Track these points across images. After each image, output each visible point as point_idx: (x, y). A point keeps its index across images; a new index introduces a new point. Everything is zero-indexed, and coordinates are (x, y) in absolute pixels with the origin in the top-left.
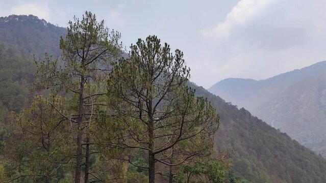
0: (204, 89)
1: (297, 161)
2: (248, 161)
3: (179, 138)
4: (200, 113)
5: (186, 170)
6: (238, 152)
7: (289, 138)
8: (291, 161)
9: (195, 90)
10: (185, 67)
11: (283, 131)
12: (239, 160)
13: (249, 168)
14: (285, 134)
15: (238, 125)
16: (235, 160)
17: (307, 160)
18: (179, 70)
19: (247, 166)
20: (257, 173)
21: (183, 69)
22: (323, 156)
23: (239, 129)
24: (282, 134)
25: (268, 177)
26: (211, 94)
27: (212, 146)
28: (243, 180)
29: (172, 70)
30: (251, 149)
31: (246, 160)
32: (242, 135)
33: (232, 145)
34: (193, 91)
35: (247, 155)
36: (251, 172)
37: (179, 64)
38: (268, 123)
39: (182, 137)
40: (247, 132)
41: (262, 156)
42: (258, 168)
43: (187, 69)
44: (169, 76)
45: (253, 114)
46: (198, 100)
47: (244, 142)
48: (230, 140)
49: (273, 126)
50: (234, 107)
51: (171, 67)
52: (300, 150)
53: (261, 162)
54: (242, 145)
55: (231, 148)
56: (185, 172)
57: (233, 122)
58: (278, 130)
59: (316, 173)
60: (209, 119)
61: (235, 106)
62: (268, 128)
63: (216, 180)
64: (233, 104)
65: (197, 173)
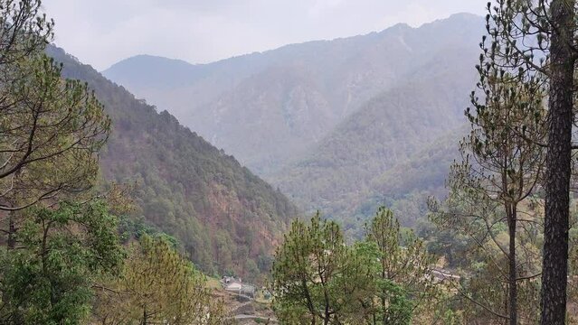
0: (95, 71)
1: (246, 200)
2: (170, 203)
3: (25, 157)
4: (70, 110)
5: (42, 217)
6: (154, 187)
7: (237, 163)
8: (238, 200)
9: (62, 65)
10: (42, 17)
11: (228, 153)
12: (154, 201)
13: (171, 213)
14: (232, 157)
15: (155, 140)
16: (146, 201)
17: (260, 198)
18: (28, 19)
19: (168, 210)
20: (183, 222)
21: (38, 19)
22: (282, 191)
23: (156, 147)
24: (227, 157)
25: (201, 226)
26: (109, 82)
27: (94, 172)
28: (160, 235)
29: (14, 18)
30: (175, 182)
31: (167, 201)
32: (162, 158)
33: (144, 175)
34: (59, 67)
35: (168, 192)
36: (173, 221)
37: (29, 8)
38: (207, 139)
39: (34, 155)
40: (170, 152)
41: (193, 193)
42: (186, 214)
43: (48, 20)
44: (6, 31)
45: (183, 122)
46: (67, 85)
47: (164, 170)
48: (139, 165)
49: (213, 144)
50: (150, 109)
51: (12, 13)
52: (252, 183)
53: (190, 204)
54: (159, 175)
55: (141, 180)
56: (38, 221)
57: (146, 136)
58: (222, 150)
59: (271, 216)
60: (89, 123)
61: (153, 107)
62: (208, 148)
63: (99, 231)
64: (149, 103)
65: (63, 221)
